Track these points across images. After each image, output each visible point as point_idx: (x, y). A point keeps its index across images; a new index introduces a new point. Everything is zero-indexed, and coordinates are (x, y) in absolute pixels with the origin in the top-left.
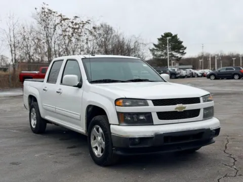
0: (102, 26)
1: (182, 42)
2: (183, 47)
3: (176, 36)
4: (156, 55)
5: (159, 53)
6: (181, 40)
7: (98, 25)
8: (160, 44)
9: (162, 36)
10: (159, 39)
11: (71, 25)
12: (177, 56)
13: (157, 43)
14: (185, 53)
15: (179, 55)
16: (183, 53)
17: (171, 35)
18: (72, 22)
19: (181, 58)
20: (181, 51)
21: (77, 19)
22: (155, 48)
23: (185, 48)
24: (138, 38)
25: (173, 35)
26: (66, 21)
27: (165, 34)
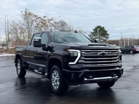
0: (60, 21)
1: (107, 31)
2: (107, 34)
3: (103, 28)
5: (94, 37)
8: (94, 32)
9: (96, 28)
10: (94, 30)
14: (109, 37)
15: (105, 39)
16: (107, 38)
17: (101, 27)
20: (106, 36)
21: (46, 18)
22: (92, 34)
23: (109, 35)
24: (81, 28)
26: (39, 19)
27: (97, 26)
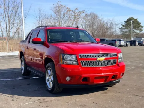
0: (91, 14)
1: (141, 23)
2: (141, 26)
3: (136, 19)
4: (123, 32)
5: (125, 30)
6: (140, 22)
7: (89, 13)
8: (126, 25)
9: (127, 20)
10: (125, 22)
11: (73, 14)
12: (137, 32)
13: (124, 24)
14: (143, 30)
15: (138, 32)
16: (141, 30)
17: (133, 19)
18: (74, 12)
19: (139, 33)
20: (140, 29)
22: (123, 27)
23: (143, 27)
24: (112, 20)
25: (135, 19)
26: (70, 11)
27: (129, 18)
